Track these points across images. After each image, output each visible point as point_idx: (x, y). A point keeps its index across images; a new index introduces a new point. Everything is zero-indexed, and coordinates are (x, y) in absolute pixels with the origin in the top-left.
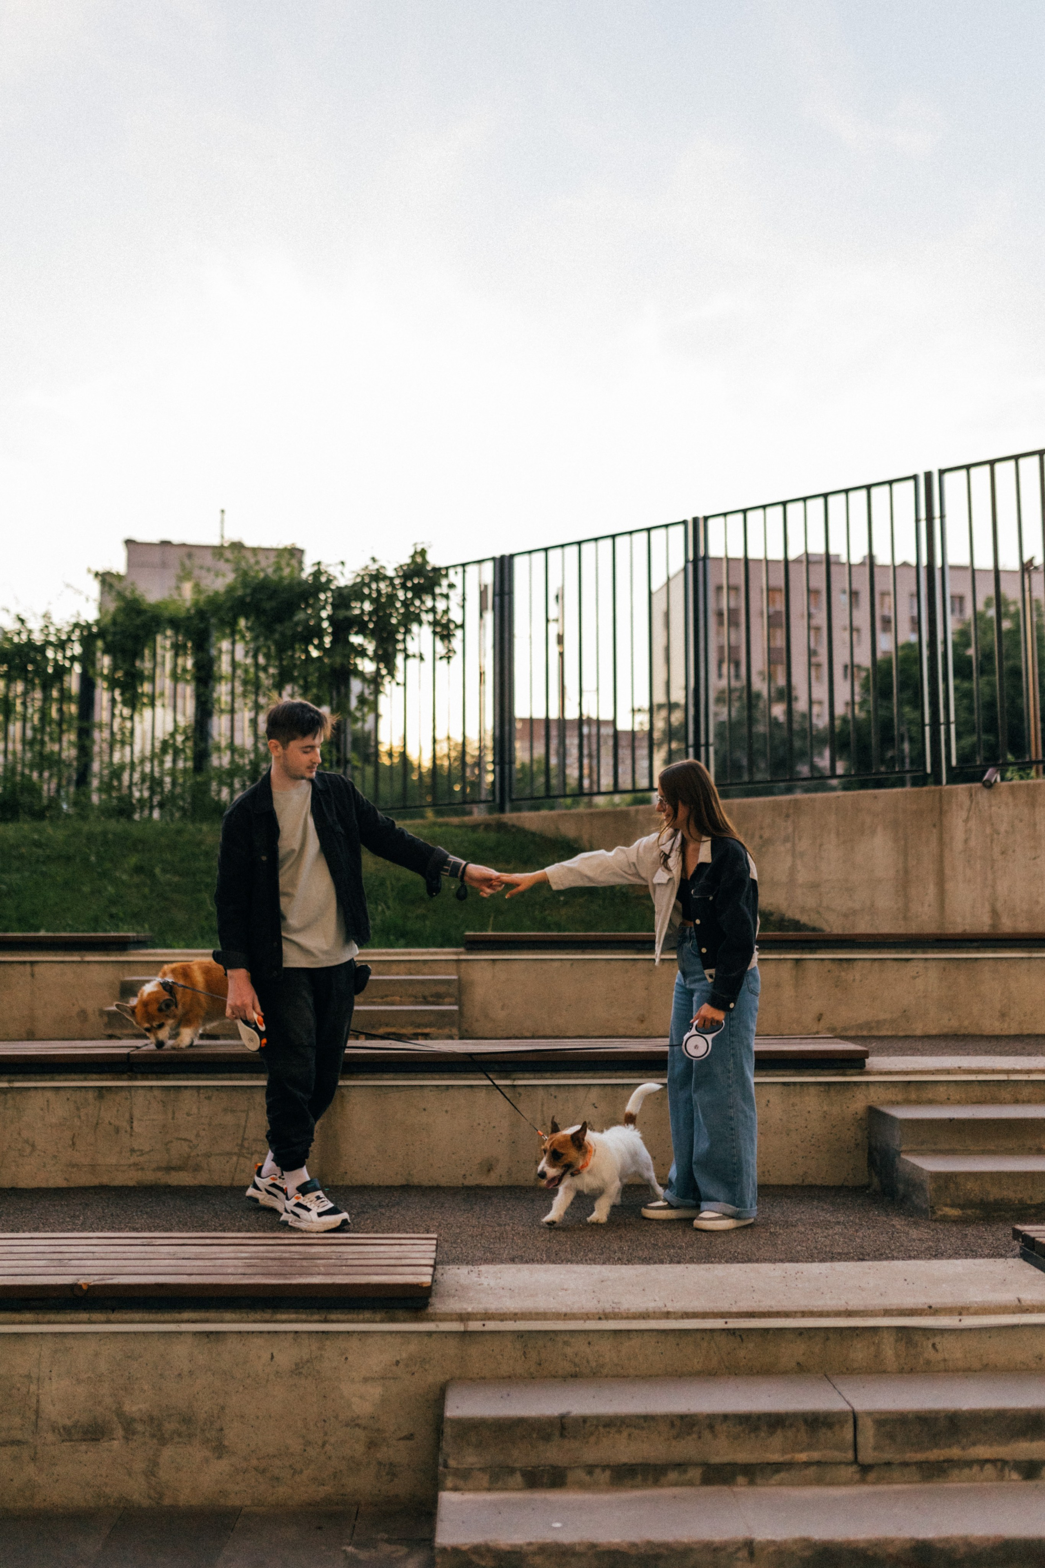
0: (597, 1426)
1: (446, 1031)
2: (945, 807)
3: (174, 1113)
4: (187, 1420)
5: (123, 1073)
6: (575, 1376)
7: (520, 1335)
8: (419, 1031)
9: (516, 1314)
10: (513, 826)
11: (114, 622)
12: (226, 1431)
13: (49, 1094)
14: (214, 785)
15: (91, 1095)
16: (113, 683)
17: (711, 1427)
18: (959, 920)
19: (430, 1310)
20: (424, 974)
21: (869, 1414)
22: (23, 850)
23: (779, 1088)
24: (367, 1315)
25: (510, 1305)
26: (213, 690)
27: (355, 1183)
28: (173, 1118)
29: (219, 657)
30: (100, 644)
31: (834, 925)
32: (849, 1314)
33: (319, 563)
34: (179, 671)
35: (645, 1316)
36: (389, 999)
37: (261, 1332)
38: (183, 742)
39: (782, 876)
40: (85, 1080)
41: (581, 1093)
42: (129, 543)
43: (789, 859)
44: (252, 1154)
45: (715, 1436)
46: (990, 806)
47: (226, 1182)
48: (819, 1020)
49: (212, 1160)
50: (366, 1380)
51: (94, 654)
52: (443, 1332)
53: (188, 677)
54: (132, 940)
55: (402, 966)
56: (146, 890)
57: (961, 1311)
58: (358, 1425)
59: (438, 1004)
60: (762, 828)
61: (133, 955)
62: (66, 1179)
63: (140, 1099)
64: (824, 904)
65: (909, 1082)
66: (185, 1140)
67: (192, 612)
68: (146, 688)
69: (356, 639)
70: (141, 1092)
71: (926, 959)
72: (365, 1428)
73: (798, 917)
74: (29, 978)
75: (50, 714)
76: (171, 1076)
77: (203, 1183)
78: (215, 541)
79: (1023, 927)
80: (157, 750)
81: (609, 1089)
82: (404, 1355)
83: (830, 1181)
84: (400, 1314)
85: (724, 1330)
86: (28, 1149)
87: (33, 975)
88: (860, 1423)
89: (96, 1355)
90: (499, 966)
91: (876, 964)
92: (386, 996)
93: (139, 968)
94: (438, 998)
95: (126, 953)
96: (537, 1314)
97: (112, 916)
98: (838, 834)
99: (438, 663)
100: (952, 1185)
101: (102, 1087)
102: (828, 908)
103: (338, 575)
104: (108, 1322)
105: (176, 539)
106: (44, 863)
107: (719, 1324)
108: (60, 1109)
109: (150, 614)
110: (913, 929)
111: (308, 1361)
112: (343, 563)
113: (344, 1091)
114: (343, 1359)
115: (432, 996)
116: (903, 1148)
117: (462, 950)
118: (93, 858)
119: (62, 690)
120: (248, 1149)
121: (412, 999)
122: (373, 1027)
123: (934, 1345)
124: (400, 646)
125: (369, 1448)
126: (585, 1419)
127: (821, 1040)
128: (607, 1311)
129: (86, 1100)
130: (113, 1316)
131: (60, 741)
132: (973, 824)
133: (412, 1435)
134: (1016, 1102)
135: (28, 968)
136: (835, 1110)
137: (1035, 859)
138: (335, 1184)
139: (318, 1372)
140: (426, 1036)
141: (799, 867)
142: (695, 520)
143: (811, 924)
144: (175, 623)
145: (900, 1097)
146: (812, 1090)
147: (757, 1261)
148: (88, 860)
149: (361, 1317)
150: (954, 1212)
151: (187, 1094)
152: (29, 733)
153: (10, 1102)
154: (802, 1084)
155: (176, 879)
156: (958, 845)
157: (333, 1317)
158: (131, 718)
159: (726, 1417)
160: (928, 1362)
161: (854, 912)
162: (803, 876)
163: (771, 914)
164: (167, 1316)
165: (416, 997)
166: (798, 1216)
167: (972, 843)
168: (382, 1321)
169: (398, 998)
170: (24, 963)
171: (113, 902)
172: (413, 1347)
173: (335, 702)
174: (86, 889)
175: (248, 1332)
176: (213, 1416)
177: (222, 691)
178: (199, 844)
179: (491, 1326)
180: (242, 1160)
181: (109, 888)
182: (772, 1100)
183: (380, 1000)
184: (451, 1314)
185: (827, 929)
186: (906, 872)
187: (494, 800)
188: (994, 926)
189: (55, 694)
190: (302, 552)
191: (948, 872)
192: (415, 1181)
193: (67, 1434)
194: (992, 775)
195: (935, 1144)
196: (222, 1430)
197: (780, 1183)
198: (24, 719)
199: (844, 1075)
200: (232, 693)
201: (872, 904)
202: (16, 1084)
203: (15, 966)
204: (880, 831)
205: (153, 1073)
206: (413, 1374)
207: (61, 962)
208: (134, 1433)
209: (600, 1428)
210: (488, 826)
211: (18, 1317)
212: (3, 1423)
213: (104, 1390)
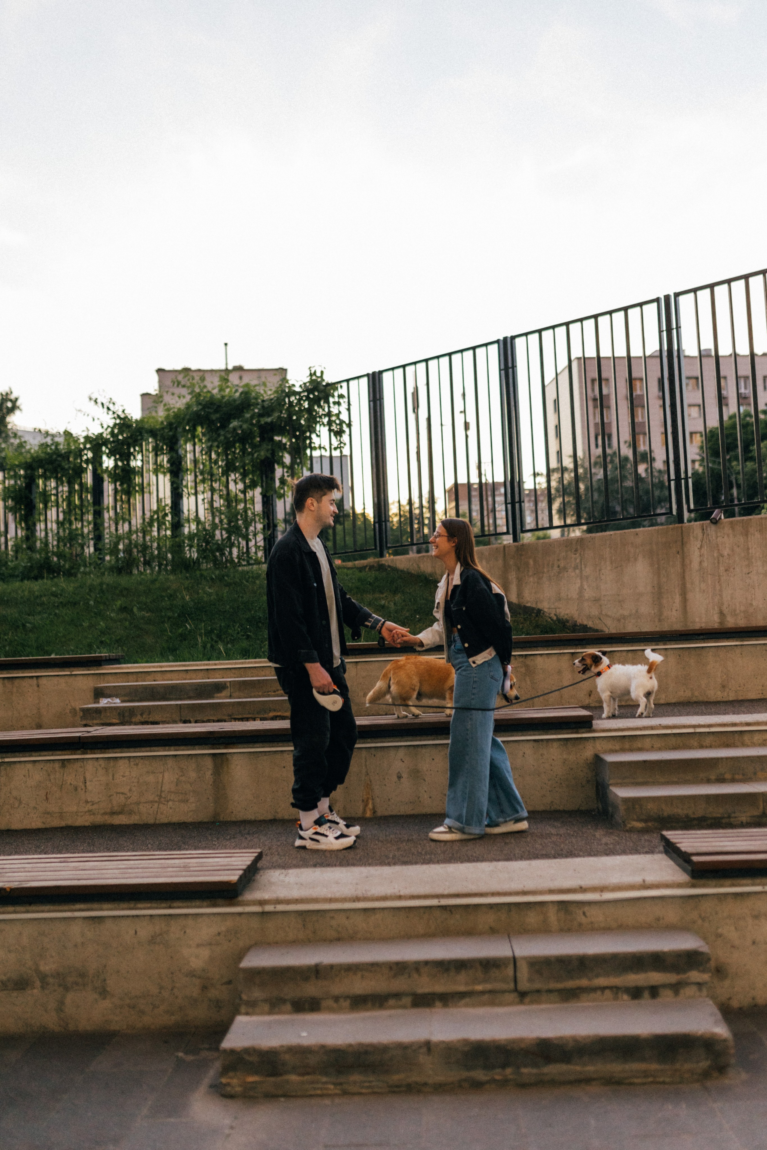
0: (340, 971)
2: (685, 540)
3: (113, 776)
4: (82, 975)
5: (79, 749)
6: (338, 939)
7: (300, 913)
9: (297, 899)
10: (389, 566)
12: (108, 982)
13: (29, 766)
14: (186, 547)
15: (57, 765)
16: (115, 479)
17: (417, 970)
18: (697, 620)
19: (240, 898)
21: (524, 958)
22: (44, 599)
23: (532, 743)
24: (198, 903)
25: (295, 894)
26: (182, 479)
27: (239, 819)
28: (113, 779)
30: (105, 450)
31: (611, 627)
32: (524, 893)
34: (159, 466)
35: (385, 898)
37: (128, 916)
39: (574, 593)
40: (52, 755)
41: (392, 753)
42: (160, 371)
43: (578, 581)
44: (168, 801)
45: (420, 976)
46: (717, 537)
47: (151, 821)
49: (141, 807)
50: (198, 946)
51: (102, 456)
52: (248, 913)
53: (165, 470)
54: (104, 658)
56: (127, 623)
57: (602, 889)
58: (194, 976)
61: (106, 669)
62: (43, 823)
63: (90, 766)
64: (603, 613)
65: (624, 736)
66: (122, 793)
67: (165, 424)
68: (138, 480)
69: (278, 438)
70: (90, 762)
71: (666, 649)
72: (199, 978)
73: (585, 623)
74: (36, 688)
75: (74, 501)
76: (110, 750)
77: (136, 822)
79: (742, 623)
80: (147, 524)
81: (412, 748)
82: (223, 929)
83: (570, 807)
84: (220, 901)
85: (439, 906)
86: (17, 803)
87: (38, 686)
88: (518, 964)
89: (20, 934)
90: (359, 666)
91: (630, 654)
93: (110, 678)
95: (101, 668)
96: (312, 899)
97: (102, 642)
98: (611, 562)
100: (637, 806)
101: (64, 760)
102: (607, 616)
104: (27, 912)
105: (193, 367)
106: (57, 607)
107: (434, 902)
108: (37, 775)
109: (135, 428)
110: (665, 627)
111: (161, 934)
112: (265, 385)
113: (229, 756)
114: (183, 932)
116: (611, 782)
118: (92, 603)
119: (81, 485)
120: (165, 798)
122: (265, 712)
123: (584, 913)
124: (308, 441)
125: (203, 990)
126: (332, 967)
129: (54, 768)
130: (30, 908)
131: (82, 521)
132: (704, 551)
133: (230, 981)
134: (702, 747)
135: (35, 681)
136: (572, 758)
137: (748, 573)
138: (225, 820)
139: (167, 941)
141: (586, 587)
142: (505, 340)
145: (617, 747)
146: (555, 745)
148: (88, 603)
149: (194, 904)
150: (639, 825)
151: (121, 762)
152: (61, 516)
153: (3, 773)
154: (548, 740)
155: (148, 615)
156: (695, 565)
157: (175, 905)
158: (128, 502)
159: (426, 963)
160: (580, 925)
161: (624, 617)
162: (588, 593)
163: (567, 621)
164: (66, 907)
167: (705, 564)
168: (208, 907)
170: (32, 677)
171: (103, 633)
172: (229, 923)
173: (265, 485)
174: (86, 624)
175: (119, 916)
176: (99, 972)
177: (188, 479)
179: (280, 908)
180: (161, 806)
181: (102, 623)
182: (527, 752)
184: (254, 901)
185: (607, 631)
186: (660, 587)
187: (376, 549)
188: (721, 623)
189: (77, 487)
190: (286, 370)
191: (688, 585)
192: (279, 816)
193: (4, 985)
194: (717, 515)
195: (634, 779)
196: (105, 980)
198: (58, 506)
199: (577, 733)
200: (195, 481)
201: (637, 611)
202: (7, 760)
203: (26, 680)
204: (640, 558)
205: (98, 749)
206: (230, 941)
207: (58, 676)
208: (48, 984)
209: (343, 972)
210: (371, 567)
213: (27, 956)
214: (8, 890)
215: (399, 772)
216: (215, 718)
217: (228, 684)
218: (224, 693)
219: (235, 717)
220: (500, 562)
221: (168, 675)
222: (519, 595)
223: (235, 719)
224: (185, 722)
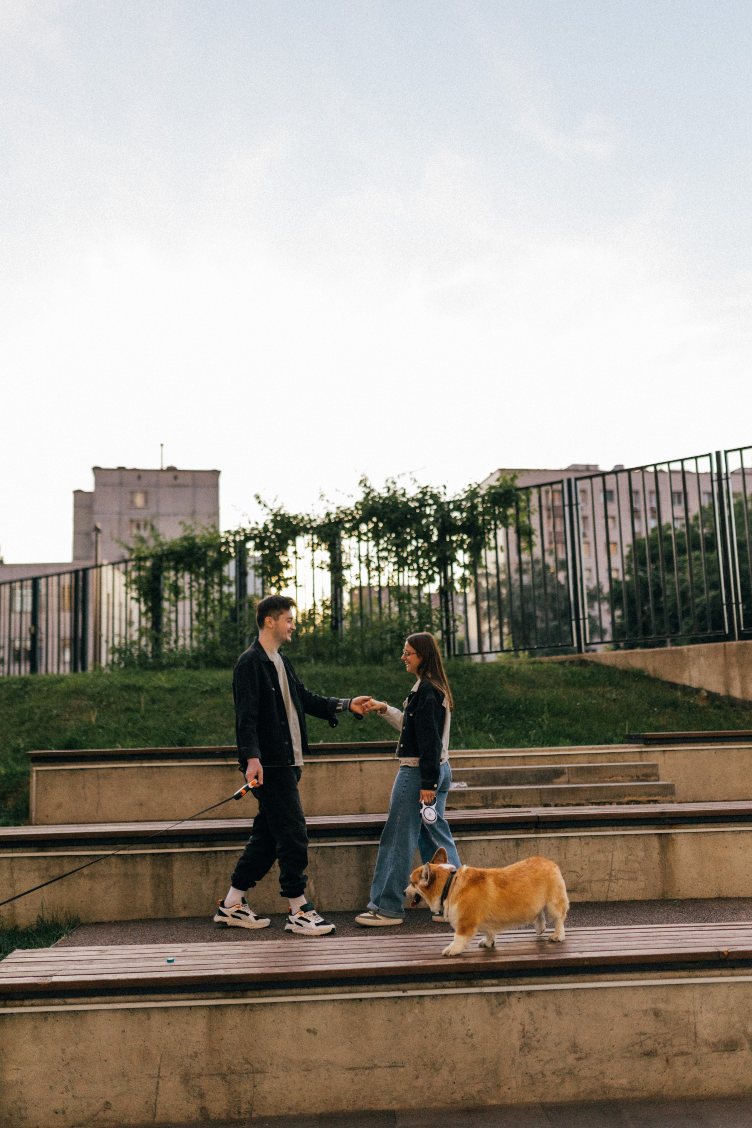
1: (668, 798)
3: (565, 854)
5: (531, 828)
8: (651, 798)
10: (591, 662)
13: (485, 844)
15: (511, 844)
16: (262, 572)
20: (619, 762)
26: (344, 574)
27: (686, 897)
28: (565, 858)
29: (347, 553)
30: (252, 544)
33: (425, 487)
34: (317, 562)
36: (614, 778)
38: (323, 611)
40: (506, 834)
42: (96, 469)
44: (618, 880)
47: (603, 899)
49: (593, 885)
51: (247, 551)
53: (325, 567)
55: (604, 757)
59: (647, 781)
66: (575, 872)
67: (326, 522)
68: (290, 573)
69: (455, 538)
70: (543, 841)
74: (359, 772)
75: (212, 593)
76: (562, 830)
77: (588, 900)
78: (158, 467)
87: (361, 770)
90: (667, 755)
92: (613, 776)
94: (646, 777)
101: (518, 839)
103: (442, 494)
105: (129, 466)
108: (493, 853)
113: (674, 836)
115: (642, 776)
117: (642, 745)
119: (221, 577)
120: (615, 876)
121: (629, 778)
122: (621, 797)
129: (508, 847)
130: (735, 972)
135: (357, 766)
140: (655, 802)
142: (718, 453)
144: (313, 530)
151: (572, 841)
165: (632, 777)
169: (620, 778)
170: (355, 762)
177: (350, 575)
180: (612, 884)
183: (609, 780)
187: (573, 645)
189: (216, 579)
190: (216, 473)
192: (724, 894)
193: (715, 1047)
198: (191, 598)
202: (464, 839)
203: (349, 764)
207: (380, 761)
210: (572, 662)
211: (677, 974)
212: (676, 1042)
213: (735, 1018)
214: (726, 953)
216: (574, 803)
217: (566, 770)
218: (563, 779)
219: (593, 801)
220: (720, 659)
221: (486, 762)
222: (744, 690)
223: (592, 804)
224: (546, 805)
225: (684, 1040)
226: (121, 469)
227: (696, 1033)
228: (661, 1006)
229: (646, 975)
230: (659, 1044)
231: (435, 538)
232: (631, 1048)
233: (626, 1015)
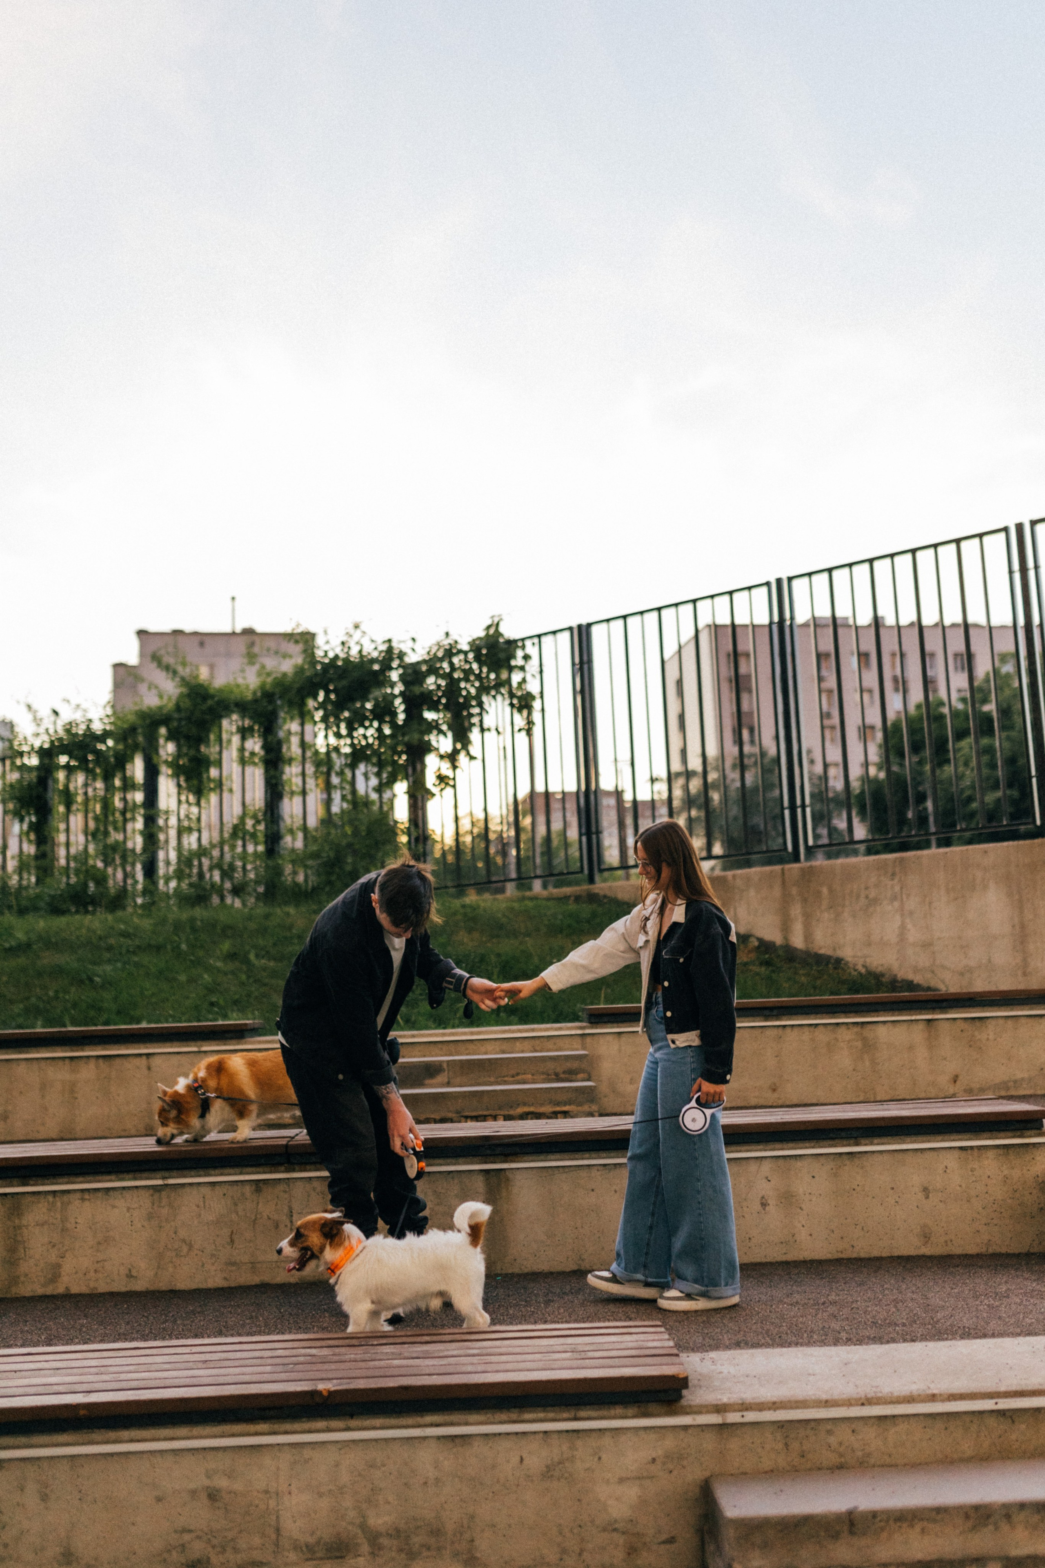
0: (887, 1521)
1: (586, 1108)
4: (437, 1532)
5: (281, 1164)
6: (841, 1467)
7: (780, 1425)
8: (558, 1109)
9: (774, 1403)
10: (605, 896)
11: (178, 708)
12: (477, 1543)
13: (205, 1190)
14: (288, 869)
15: (248, 1189)
16: (178, 770)
17: (1008, 1517)
19: (684, 1402)
20: (548, 1051)
22: (112, 941)
23: (957, 1153)
24: (619, 1410)
25: (767, 1393)
26: (282, 773)
27: (526, 1271)
29: (288, 741)
30: (163, 731)
31: (950, 984)
33: (390, 641)
34: (247, 754)
35: (910, 1399)
36: (520, 1077)
37: (508, 1434)
38: (254, 826)
39: (891, 935)
40: (241, 1173)
41: (753, 1167)
42: (141, 633)
43: (898, 917)
45: (1013, 1528)
48: (955, 1082)
50: (621, 1480)
51: (157, 741)
52: (699, 1426)
53: (257, 760)
54: (249, 1027)
55: (526, 1043)
56: (244, 977)
58: (615, 1530)
59: (571, 1081)
60: (867, 888)
62: (225, 1279)
63: (299, 1190)
64: (938, 962)
67: (259, 694)
68: (214, 772)
69: (429, 715)
70: (299, 1183)
72: (623, 1533)
73: (910, 976)
74: (146, 1072)
75: (113, 803)
78: (228, 629)
80: (226, 835)
81: (781, 1162)
82: (660, 1452)
83: (1014, 1249)
84: (652, 1407)
85: (992, 1411)
86: (185, 1249)
87: (149, 1068)
89: (337, 1465)
90: (624, 1038)
91: (1010, 1022)
92: (518, 1074)
94: (571, 1075)
95: (244, 1040)
96: (796, 1402)
97: (212, 1004)
98: (948, 891)
99: (517, 735)
101: (259, 1181)
102: (943, 967)
103: (409, 651)
104: (348, 1429)
105: (188, 628)
106: (134, 953)
107: (988, 1405)
108: (217, 1205)
109: (216, 699)
110: (1036, 984)
111: (560, 1463)
112: (413, 639)
113: (509, 1174)
114: (596, 1459)
115: (564, 1072)
117: (584, 1024)
118: (184, 946)
119: (124, 779)
121: (544, 1076)
122: (511, 1107)
124: (475, 720)
125: (629, 1554)
126: (874, 1514)
127: (989, 1102)
128: (869, 1396)
129: (243, 1194)
130: (353, 1423)
131: (125, 831)
133: (673, 1538)
135: (143, 1061)
136: (1016, 1174)
138: (504, 1272)
139: (571, 1475)
140: (566, 1114)
141: (909, 926)
142: (779, 581)
143: (925, 985)
144: (242, 707)
146: (991, 1154)
147: (993, 1336)
148: (178, 947)
149: (612, 1412)
152: (92, 825)
153: (165, 1201)
154: (979, 1148)
155: (272, 964)
157: (582, 1414)
158: (198, 804)
159: (1022, 1506)
161: (970, 970)
162: (913, 935)
163: (883, 975)
164: (410, 1421)
165: (548, 1075)
166: (1004, 1288)
168: (634, 1417)
169: (530, 1076)
170: (140, 1055)
171: (210, 991)
172: (669, 1443)
173: (411, 779)
174: (183, 978)
175: (495, 1435)
176: (462, 1526)
177: (291, 773)
178: (290, 928)
179: (751, 1416)
181: (206, 976)
182: (949, 1166)
183: (511, 1079)
184: (706, 1406)
185: (943, 988)
186: (1023, 927)
187: (582, 871)
189: (117, 783)
193: (309, 1551)
196: (473, 1541)
197: (964, 1252)
198: (86, 810)
199: (1021, 1136)
200: (303, 774)
201: (990, 961)
203: (131, 1059)
204: (992, 885)
205: (311, 1163)
206: (671, 1472)
207: (178, 1053)
208: (380, 1548)
209: (891, 1522)
210: (578, 898)
211: (252, 1428)
212: (242, 1544)
213: (348, 1502)
214: (325, 1394)
215: (763, 1197)
216: (438, 1117)
217: (445, 1066)
218: (441, 1078)
219: (467, 1114)
220: (777, 892)
222: (808, 936)
223: (467, 1118)
225: (257, 1541)
226: (177, 633)
227: (278, 1530)
228: (222, 1483)
229: (197, 1430)
230: (213, 1547)
231: (401, 717)
232: (166, 1555)
233: (159, 1499)
